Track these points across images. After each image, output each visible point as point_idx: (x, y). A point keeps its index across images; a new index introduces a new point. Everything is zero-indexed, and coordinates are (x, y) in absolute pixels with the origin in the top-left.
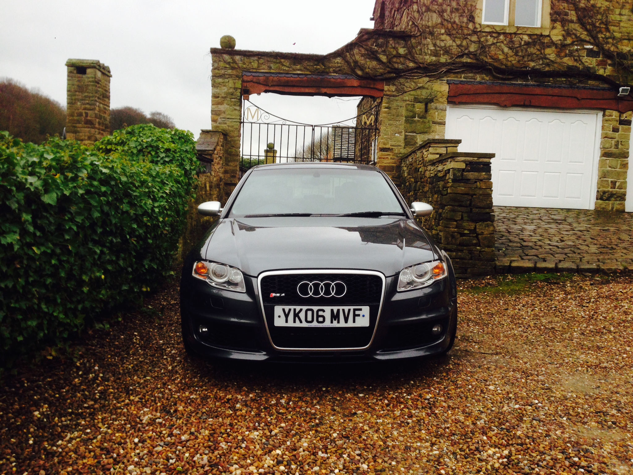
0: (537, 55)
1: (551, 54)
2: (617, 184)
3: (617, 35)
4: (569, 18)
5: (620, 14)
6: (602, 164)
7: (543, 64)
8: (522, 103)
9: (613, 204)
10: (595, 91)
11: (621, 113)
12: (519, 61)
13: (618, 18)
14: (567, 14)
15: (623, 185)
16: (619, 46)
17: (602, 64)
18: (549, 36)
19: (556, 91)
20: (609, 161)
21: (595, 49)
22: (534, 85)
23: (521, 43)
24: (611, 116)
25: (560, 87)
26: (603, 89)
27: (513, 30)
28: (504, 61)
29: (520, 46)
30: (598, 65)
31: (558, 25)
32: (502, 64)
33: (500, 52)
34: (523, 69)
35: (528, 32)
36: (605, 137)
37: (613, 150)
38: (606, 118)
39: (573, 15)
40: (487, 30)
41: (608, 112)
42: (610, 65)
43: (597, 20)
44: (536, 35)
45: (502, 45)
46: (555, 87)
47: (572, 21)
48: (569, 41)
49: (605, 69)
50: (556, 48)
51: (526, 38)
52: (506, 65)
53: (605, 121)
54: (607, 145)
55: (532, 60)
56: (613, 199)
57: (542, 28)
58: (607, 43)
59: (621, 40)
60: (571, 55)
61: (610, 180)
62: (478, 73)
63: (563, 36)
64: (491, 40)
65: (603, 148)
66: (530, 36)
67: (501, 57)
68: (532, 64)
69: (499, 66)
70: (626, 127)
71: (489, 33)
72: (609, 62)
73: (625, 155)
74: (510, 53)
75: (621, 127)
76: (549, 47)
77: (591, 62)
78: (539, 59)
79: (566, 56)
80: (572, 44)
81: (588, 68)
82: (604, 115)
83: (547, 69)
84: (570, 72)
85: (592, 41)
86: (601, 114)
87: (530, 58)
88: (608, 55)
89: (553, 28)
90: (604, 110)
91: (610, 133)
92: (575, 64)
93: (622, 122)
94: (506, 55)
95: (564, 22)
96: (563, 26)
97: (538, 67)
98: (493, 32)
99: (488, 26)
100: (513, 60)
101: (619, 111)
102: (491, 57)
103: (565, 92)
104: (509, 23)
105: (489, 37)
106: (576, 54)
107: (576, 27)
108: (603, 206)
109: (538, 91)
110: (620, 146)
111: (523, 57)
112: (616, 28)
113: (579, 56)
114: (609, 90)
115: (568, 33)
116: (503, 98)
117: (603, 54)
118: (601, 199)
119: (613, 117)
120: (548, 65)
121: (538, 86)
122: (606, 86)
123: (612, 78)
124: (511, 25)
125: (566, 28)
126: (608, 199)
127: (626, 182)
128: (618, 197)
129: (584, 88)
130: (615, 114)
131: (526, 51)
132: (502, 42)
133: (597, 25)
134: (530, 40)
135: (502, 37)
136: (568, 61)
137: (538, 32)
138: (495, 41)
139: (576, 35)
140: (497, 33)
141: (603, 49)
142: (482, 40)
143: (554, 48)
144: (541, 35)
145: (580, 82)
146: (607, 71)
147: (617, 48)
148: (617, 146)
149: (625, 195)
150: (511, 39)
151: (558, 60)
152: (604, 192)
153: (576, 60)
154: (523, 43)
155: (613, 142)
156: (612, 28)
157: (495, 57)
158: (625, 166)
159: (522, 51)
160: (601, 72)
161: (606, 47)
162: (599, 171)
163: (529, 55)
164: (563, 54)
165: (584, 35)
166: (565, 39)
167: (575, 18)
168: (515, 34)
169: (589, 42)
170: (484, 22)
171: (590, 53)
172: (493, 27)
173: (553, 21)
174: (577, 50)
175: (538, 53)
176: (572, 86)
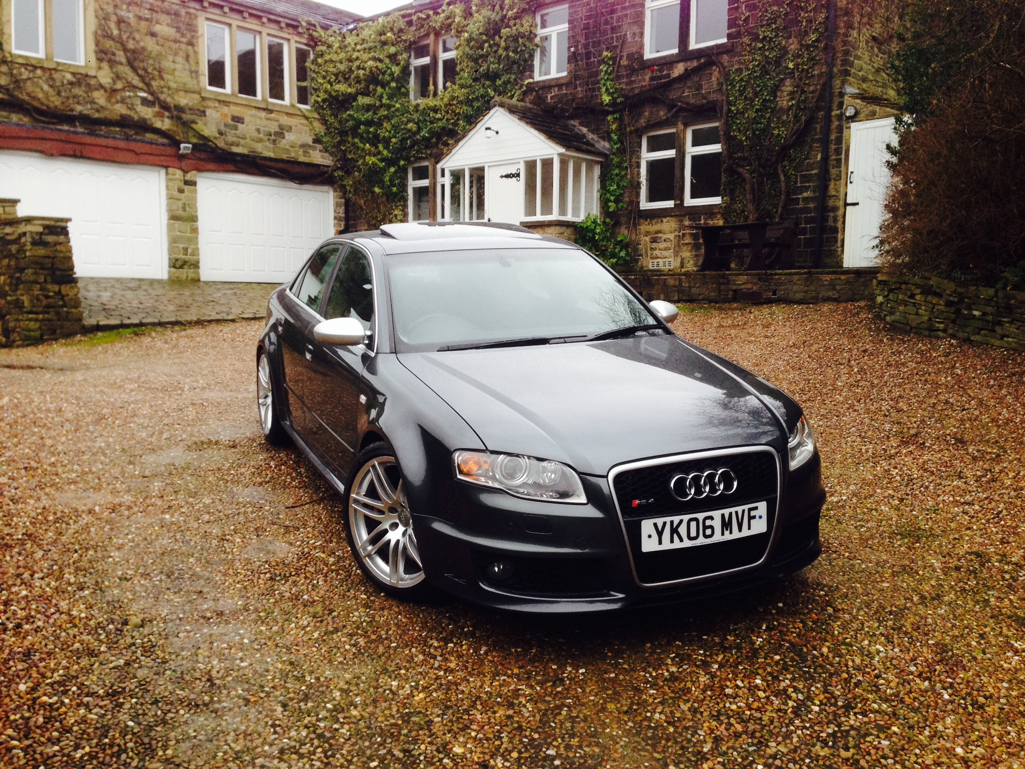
0: (84, 98)
1: (100, 97)
2: (189, 251)
3: (173, 85)
4: (117, 59)
5: (174, 62)
6: (170, 228)
7: (91, 109)
8: (72, 153)
9: (187, 273)
10: (154, 146)
11: (185, 172)
12: (63, 103)
13: (172, 66)
14: (114, 54)
15: (196, 252)
16: (176, 97)
17: (159, 115)
18: (95, 77)
19: (110, 142)
20: (177, 224)
21: (150, 98)
22: (83, 133)
23: (62, 82)
24: (174, 174)
25: (114, 138)
26: (163, 145)
27: (51, 65)
28: (44, 101)
29: (63, 85)
30: (154, 116)
31: (105, 65)
32: (42, 104)
33: (38, 90)
34: (69, 113)
35: (71, 70)
36: (170, 198)
37: (180, 212)
38: (170, 176)
39: (121, 56)
40: (20, 61)
41: (171, 170)
42: (168, 117)
43: (149, 64)
44: (81, 74)
45: (41, 81)
46: (107, 137)
47: (121, 64)
48: (119, 85)
49: (163, 121)
50: (106, 91)
51: (69, 77)
52: (48, 106)
53: (168, 180)
54: (174, 207)
55: (78, 103)
56: (186, 267)
57: (86, 66)
58: (162, 93)
59: (177, 90)
60: (123, 101)
61: (181, 246)
62: (14, 112)
63: (113, 79)
64: (25, 74)
65: (170, 210)
66: (73, 74)
67: (40, 95)
68: (79, 108)
69: (39, 106)
70: (192, 188)
71: (22, 64)
72: (167, 114)
73: (194, 219)
74: (51, 91)
75: (186, 188)
76: (97, 89)
77: (147, 113)
78: (87, 103)
79: (117, 102)
80: (123, 89)
81: (144, 120)
82: (167, 173)
83: (97, 115)
84: (124, 122)
85: (145, 88)
86: (163, 171)
87: (76, 100)
88: (165, 107)
89: (100, 68)
90: (166, 167)
91: (176, 193)
92: (129, 112)
93: (187, 183)
94: (46, 94)
95: (112, 63)
96: (111, 68)
97: (85, 112)
98: (27, 64)
99: (20, 56)
100: (56, 102)
101: (183, 170)
102: (28, 95)
103: (122, 144)
104: (46, 56)
105: (23, 70)
106: (128, 101)
107: (125, 70)
108: (176, 275)
109: (89, 139)
110: (187, 208)
111: (68, 98)
112: (169, 77)
113: (132, 105)
114: (169, 145)
115: (118, 77)
116: (48, 145)
117: (159, 104)
118: (174, 267)
119: (177, 176)
120: (98, 111)
121: (88, 134)
122: (165, 141)
123: (170, 133)
124: (49, 57)
125: (114, 70)
126: (181, 267)
127: (198, 249)
128: (191, 265)
129: (142, 141)
130: (179, 174)
131: (70, 91)
132: (40, 78)
133: (150, 70)
134: (74, 80)
135: (39, 72)
136: (121, 109)
137: (83, 71)
138: (31, 75)
139: (126, 80)
140: (32, 66)
141: (158, 99)
142: (15, 72)
143: (102, 92)
144: (87, 76)
145: (136, 134)
146: (165, 124)
147: (173, 98)
148: (184, 209)
149: (198, 262)
150: (51, 75)
151: (109, 106)
152: (177, 260)
153: (129, 108)
154: (65, 82)
155: (180, 204)
156: (166, 76)
157: (33, 95)
158: (195, 230)
159: (65, 91)
160: (158, 124)
161: (162, 97)
162: (169, 236)
163: (74, 97)
164: (113, 100)
165: (136, 81)
166: (114, 82)
167: (124, 60)
168: (55, 69)
169: (141, 89)
170: (15, 51)
171: (145, 102)
172: (27, 58)
173: (100, 60)
174: (130, 97)
175: (85, 95)
176: (127, 138)
